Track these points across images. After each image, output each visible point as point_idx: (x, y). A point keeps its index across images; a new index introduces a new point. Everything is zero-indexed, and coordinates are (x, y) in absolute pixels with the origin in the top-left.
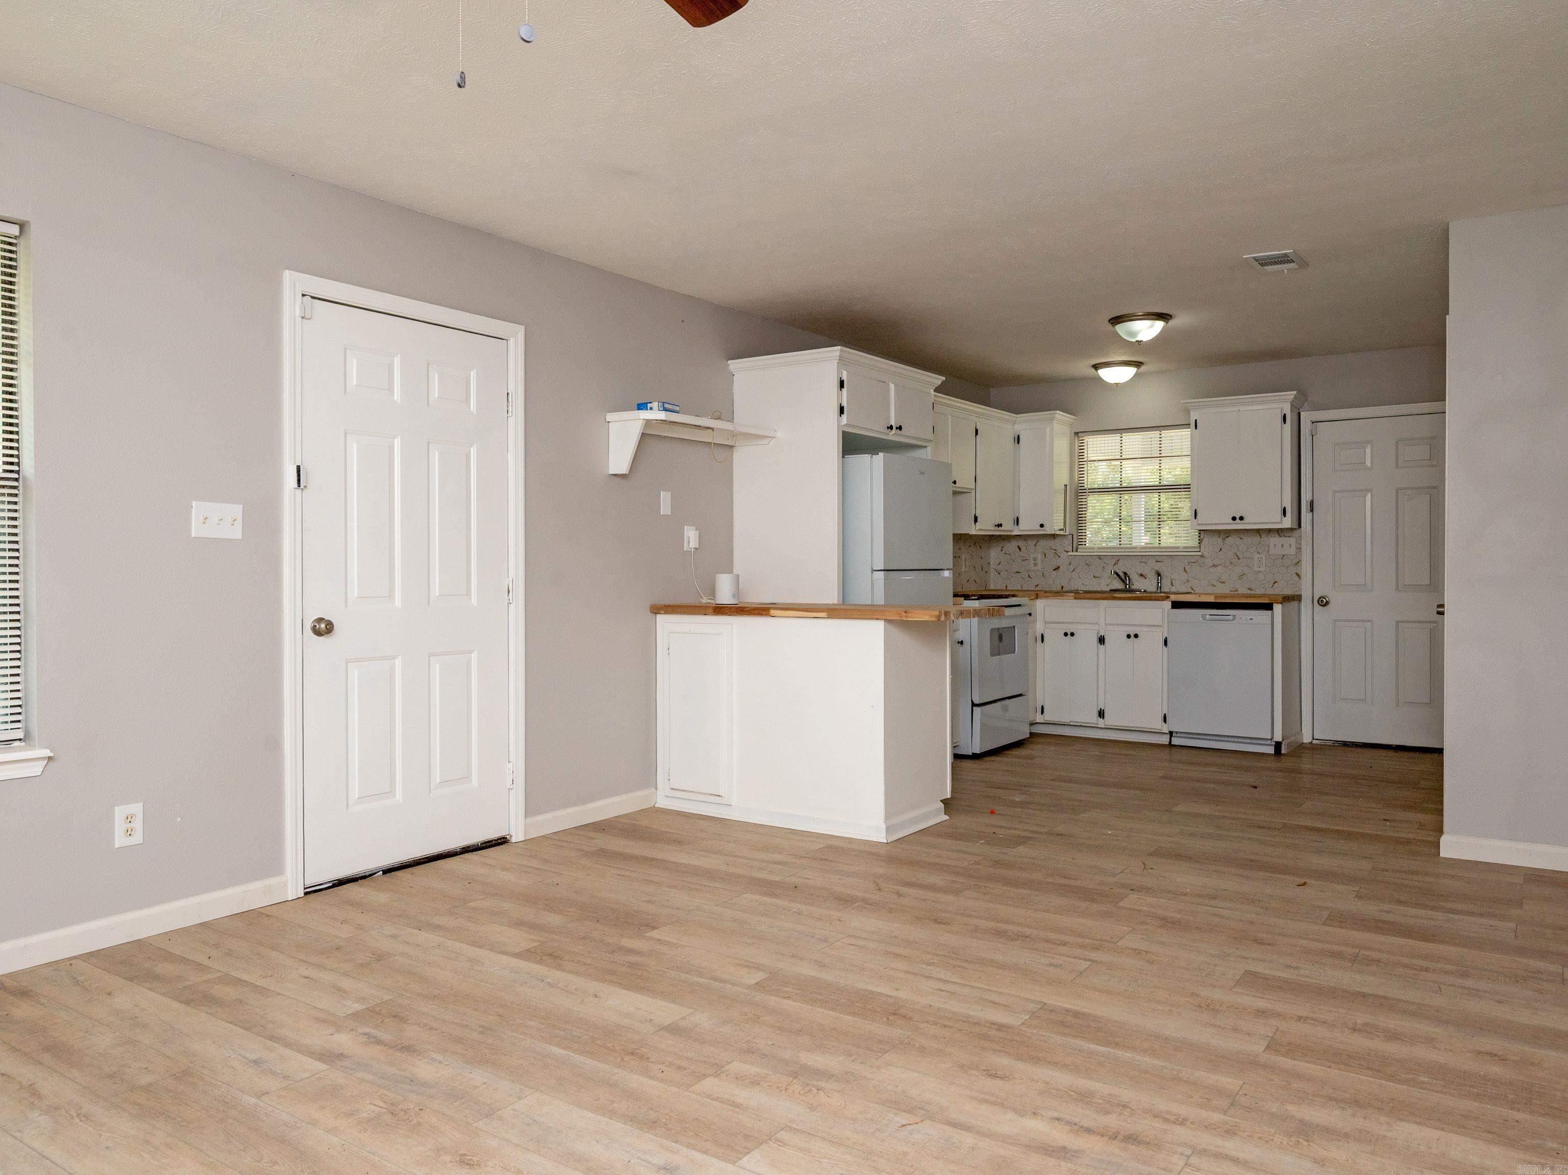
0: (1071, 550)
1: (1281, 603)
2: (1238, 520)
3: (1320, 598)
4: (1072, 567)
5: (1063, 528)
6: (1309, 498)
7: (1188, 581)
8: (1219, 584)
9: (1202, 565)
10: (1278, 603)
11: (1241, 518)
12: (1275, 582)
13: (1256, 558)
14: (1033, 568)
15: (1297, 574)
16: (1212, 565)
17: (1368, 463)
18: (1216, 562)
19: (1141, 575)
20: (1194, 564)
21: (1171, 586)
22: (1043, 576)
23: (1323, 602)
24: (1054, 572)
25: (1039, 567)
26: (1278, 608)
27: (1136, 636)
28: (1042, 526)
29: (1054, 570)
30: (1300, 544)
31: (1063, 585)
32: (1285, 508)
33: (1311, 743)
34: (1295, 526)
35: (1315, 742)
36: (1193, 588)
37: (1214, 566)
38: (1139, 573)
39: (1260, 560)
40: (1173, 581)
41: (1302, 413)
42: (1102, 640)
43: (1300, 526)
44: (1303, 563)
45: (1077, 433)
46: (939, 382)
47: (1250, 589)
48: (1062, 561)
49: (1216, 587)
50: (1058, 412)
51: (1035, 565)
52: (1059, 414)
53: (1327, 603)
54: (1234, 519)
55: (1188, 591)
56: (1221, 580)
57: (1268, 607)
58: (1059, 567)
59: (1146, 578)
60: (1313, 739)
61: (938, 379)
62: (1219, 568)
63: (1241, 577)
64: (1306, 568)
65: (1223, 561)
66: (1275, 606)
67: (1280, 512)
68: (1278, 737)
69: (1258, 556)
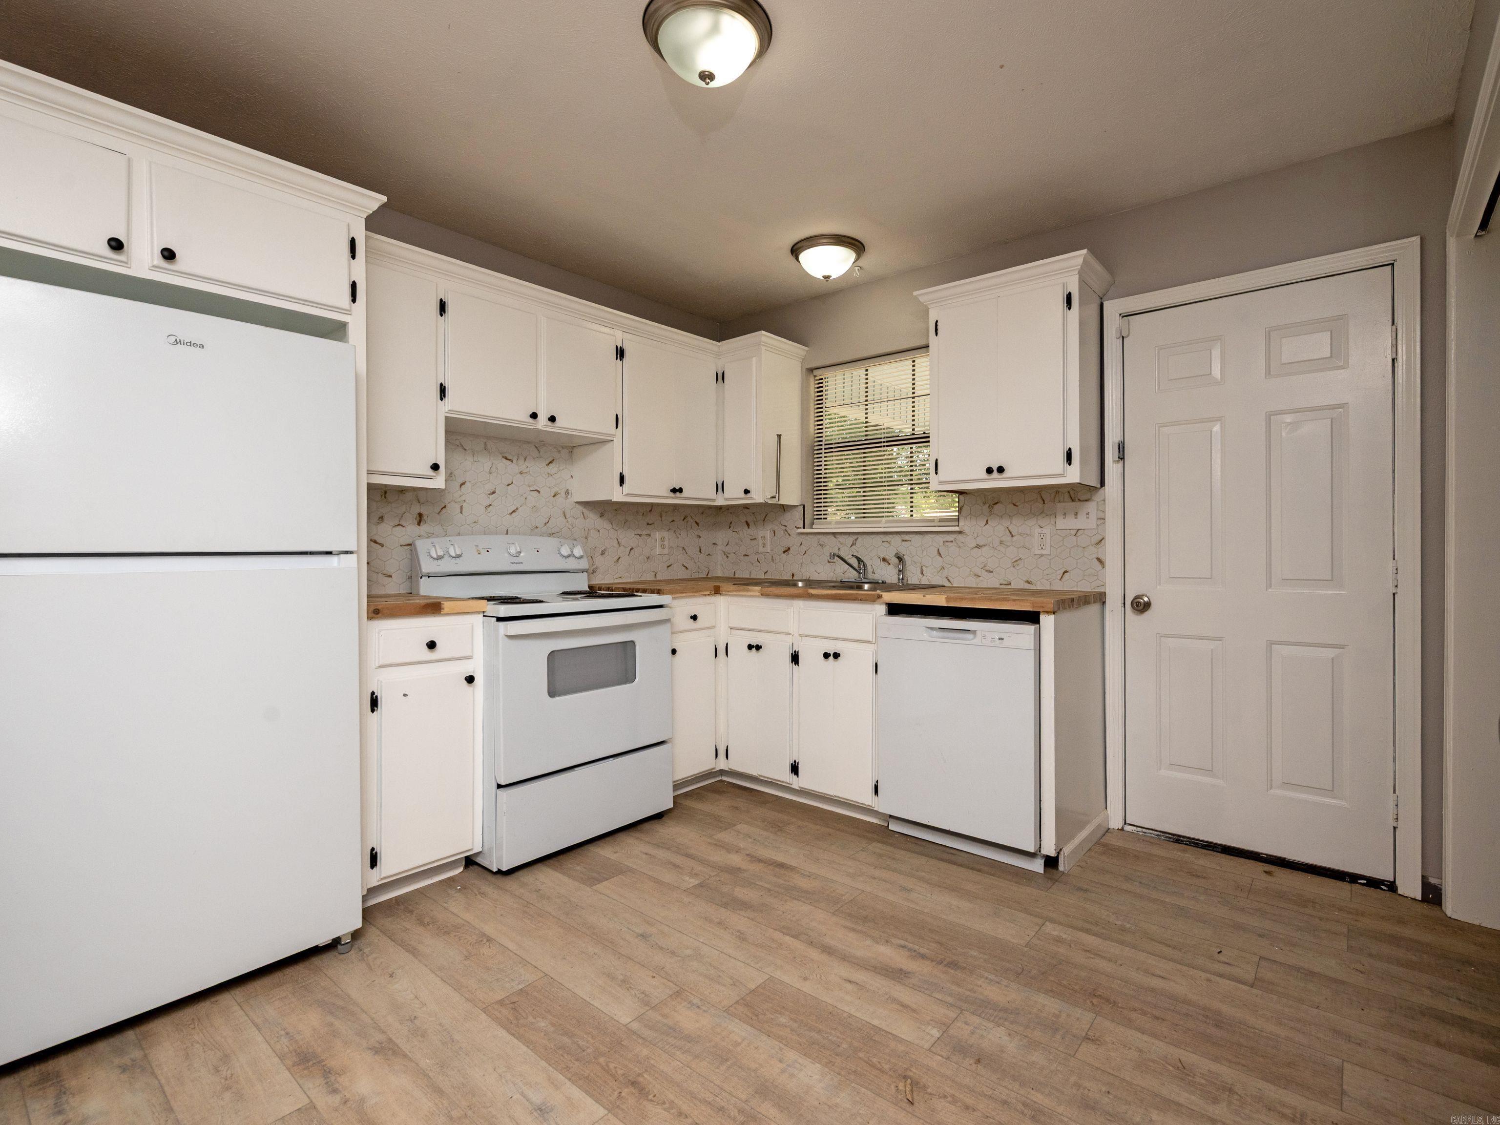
0: (802, 526)
1: (1054, 613)
2: (995, 474)
3: (1135, 599)
4: (804, 548)
5: (774, 494)
6: (1118, 438)
7: (943, 568)
8: (984, 573)
9: (962, 545)
10: (1048, 612)
11: (1001, 470)
12: (1066, 572)
13: (1036, 535)
14: (761, 550)
15: (1098, 559)
16: (975, 545)
17: (1216, 372)
18: (980, 540)
19: (884, 560)
20: (951, 544)
21: (921, 576)
22: (772, 560)
23: (1141, 606)
24: (784, 555)
25: (768, 549)
26: (1047, 621)
27: (836, 656)
28: (747, 492)
29: (784, 552)
30: (1104, 512)
31: (794, 572)
32: (1070, 449)
33: (1122, 829)
34: (1094, 482)
35: (1128, 828)
36: (949, 578)
37: (978, 546)
38: (882, 556)
39: (1042, 537)
40: (924, 568)
41: (1105, 303)
42: (795, 658)
43: (1102, 483)
44: (1108, 541)
45: (811, 370)
46: (375, 206)
47: (1028, 582)
48: (793, 541)
49: (981, 578)
50: (763, 332)
51: (764, 545)
52: (764, 335)
53: (1147, 606)
54: (989, 471)
55: (941, 584)
56: (987, 568)
57: (1032, 618)
58: (789, 549)
59: (889, 564)
60: (1125, 823)
61: (375, 200)
62: (984, 549)
63: (1016, 562)
64: (1112, 551)
65: (990, 539)
66: (1043, 617)
67: (1061, 457)
68: (1049, 849)
69: (1040, 530)
